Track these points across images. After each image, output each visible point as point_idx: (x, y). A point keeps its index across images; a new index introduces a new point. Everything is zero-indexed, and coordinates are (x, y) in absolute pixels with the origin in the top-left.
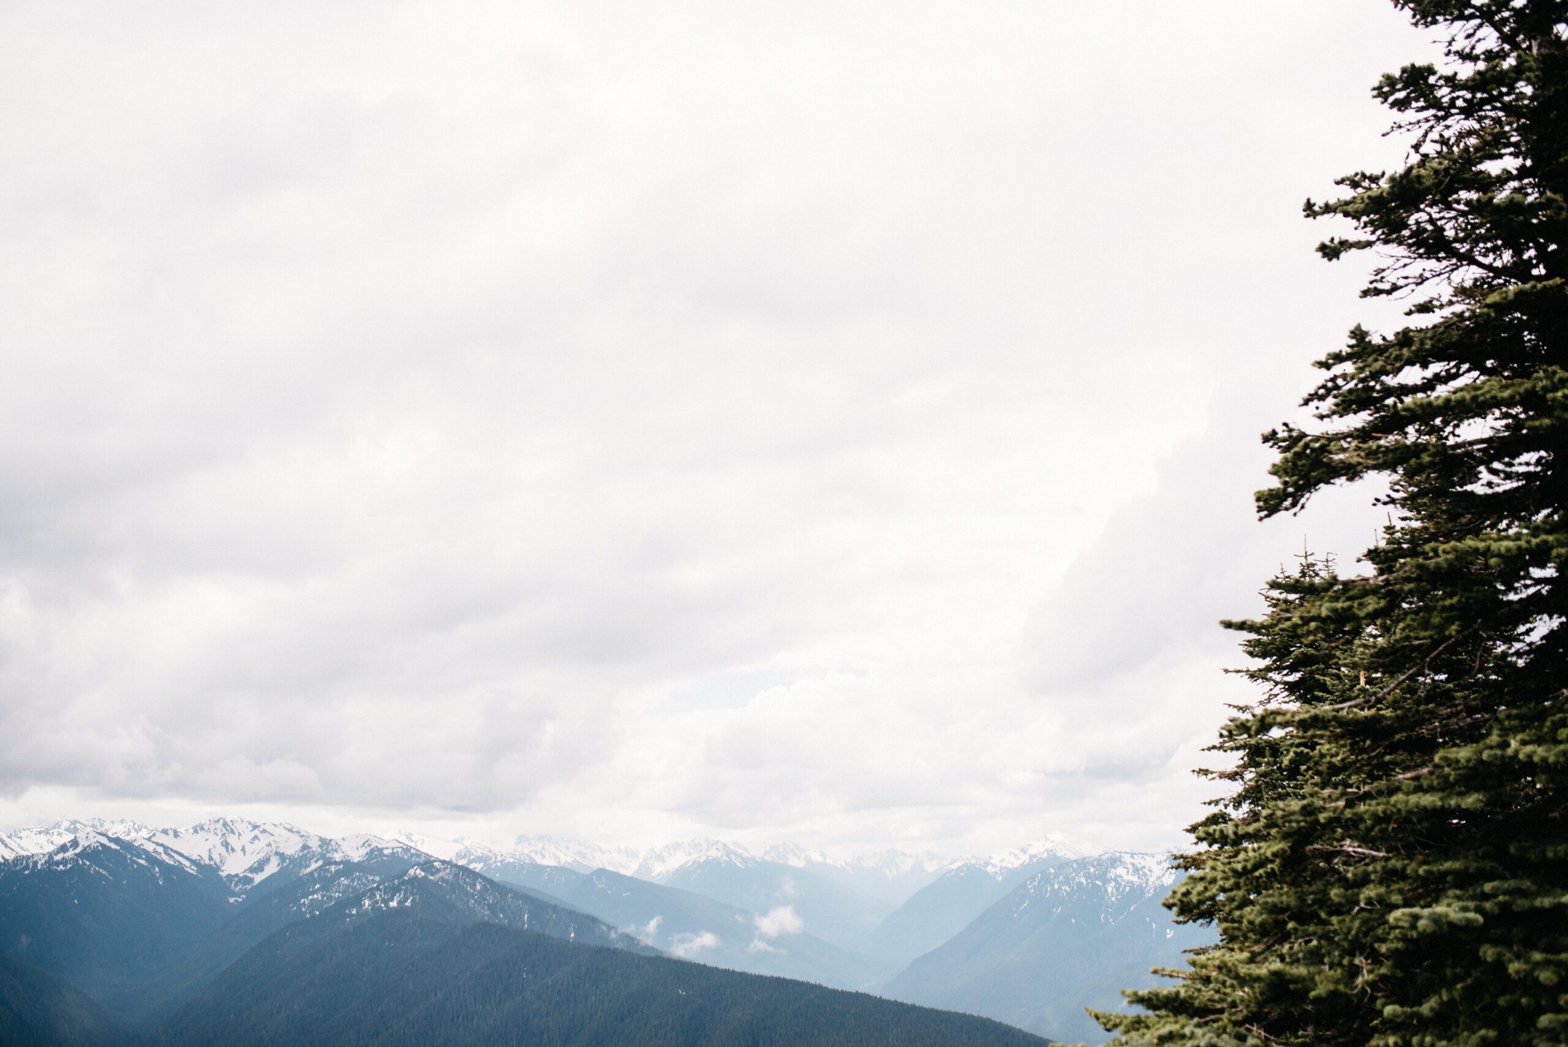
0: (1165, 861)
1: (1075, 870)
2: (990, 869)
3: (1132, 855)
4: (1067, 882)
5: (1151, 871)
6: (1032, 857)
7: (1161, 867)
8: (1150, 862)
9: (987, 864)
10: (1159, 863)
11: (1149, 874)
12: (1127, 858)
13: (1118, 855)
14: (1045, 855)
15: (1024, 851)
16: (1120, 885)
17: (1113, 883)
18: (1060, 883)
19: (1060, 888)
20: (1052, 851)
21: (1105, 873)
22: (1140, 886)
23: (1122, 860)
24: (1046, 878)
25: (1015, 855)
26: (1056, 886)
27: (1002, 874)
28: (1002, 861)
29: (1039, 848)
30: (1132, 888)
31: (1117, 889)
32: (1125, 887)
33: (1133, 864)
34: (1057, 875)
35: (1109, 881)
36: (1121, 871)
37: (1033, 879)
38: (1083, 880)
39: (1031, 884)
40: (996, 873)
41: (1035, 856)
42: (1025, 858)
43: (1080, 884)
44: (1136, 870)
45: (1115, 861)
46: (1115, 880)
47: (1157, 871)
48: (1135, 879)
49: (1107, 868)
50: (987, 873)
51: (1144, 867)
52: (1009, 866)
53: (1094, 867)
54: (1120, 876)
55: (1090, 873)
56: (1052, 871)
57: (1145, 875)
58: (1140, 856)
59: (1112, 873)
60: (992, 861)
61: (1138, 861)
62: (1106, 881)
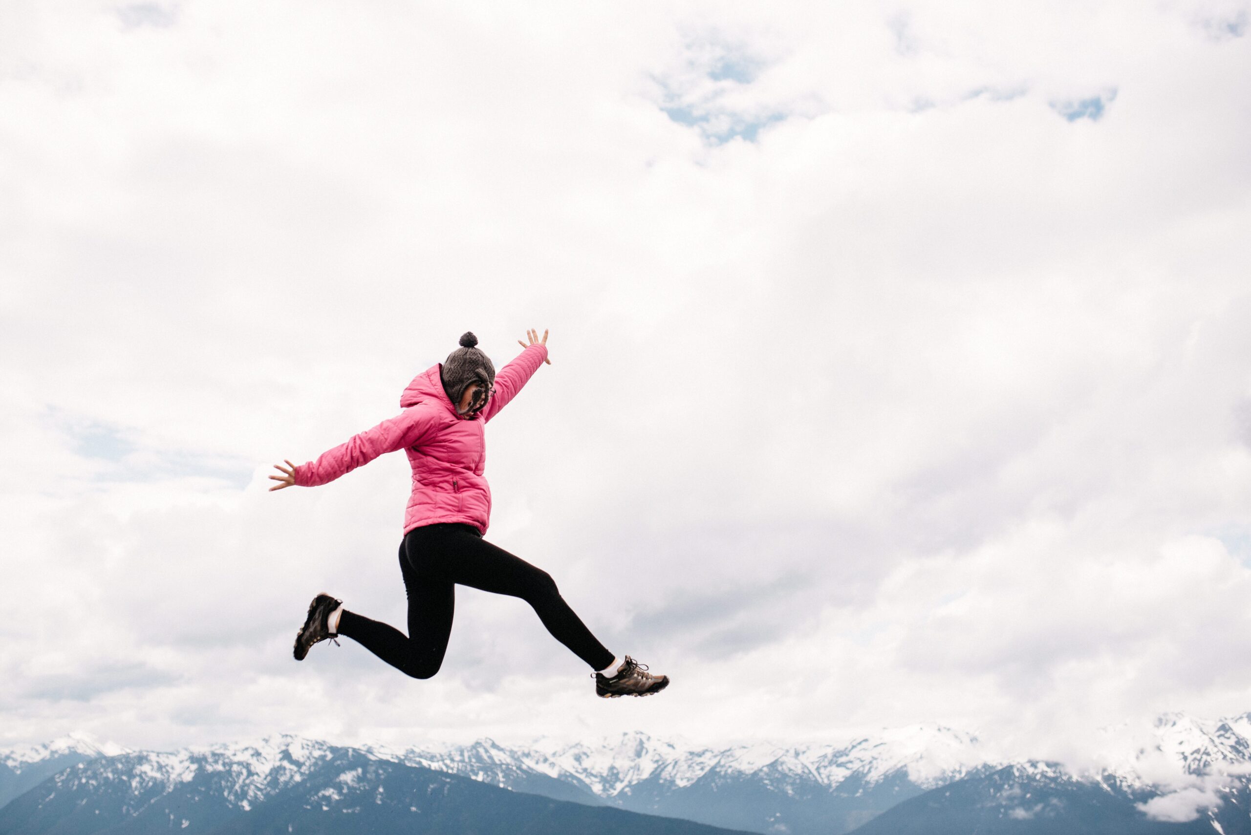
0: (187, 760)
1: (103, 766)
2: (10, 763)
3: (158, 754)
4: (95, 776)
5: (173, 768)
6: (53, 753)
7: (182, 765)
8: (173, 761)
9: (8, 757)
10: (181, 762)
11: (170, 770)
12: (153, 757)
13: (145, 754)
14: (67, 752)
15: (45, 747)
16: (144, 780)
17: (138, 779)
18: (88, 778)
19: (87, 782)
20: (73, 748)
21: (131, 770)
22: (162, 782)
23: (149, 758)
24: (75, 773)
25: (37, 751)
26: (84, 781)
27: (21, 768)
28: (23, 756)
29: (61, 745)
30: (155, 784)
31: (141, 783)
32: (149, 781)
33: (158, 762)
34: (85, 770)
35: (134, 776)
36: (146, 768)
37: (62, 773)
38: (110, 775)
39: (59, 778)
40: (15, 767)
41: (56, 752)
42: (45, 754)
43: (107, 778)
44: (160, 767)
45: (142, 759)
46: (140, 776)
47: (179, 768)
48: (158, 775)
49: (134, 765)
50: (7, 767)
51: (167, 765)
52: (30, 761)
53: (122, 763)
54: (145, 773)
55: (117, 769)
56: (81, 766)
57: (167, 772)
58: (165, 755)
59: (138, 769)
60: (13, 756)
61: (163, 760)
62: (131, 776)
